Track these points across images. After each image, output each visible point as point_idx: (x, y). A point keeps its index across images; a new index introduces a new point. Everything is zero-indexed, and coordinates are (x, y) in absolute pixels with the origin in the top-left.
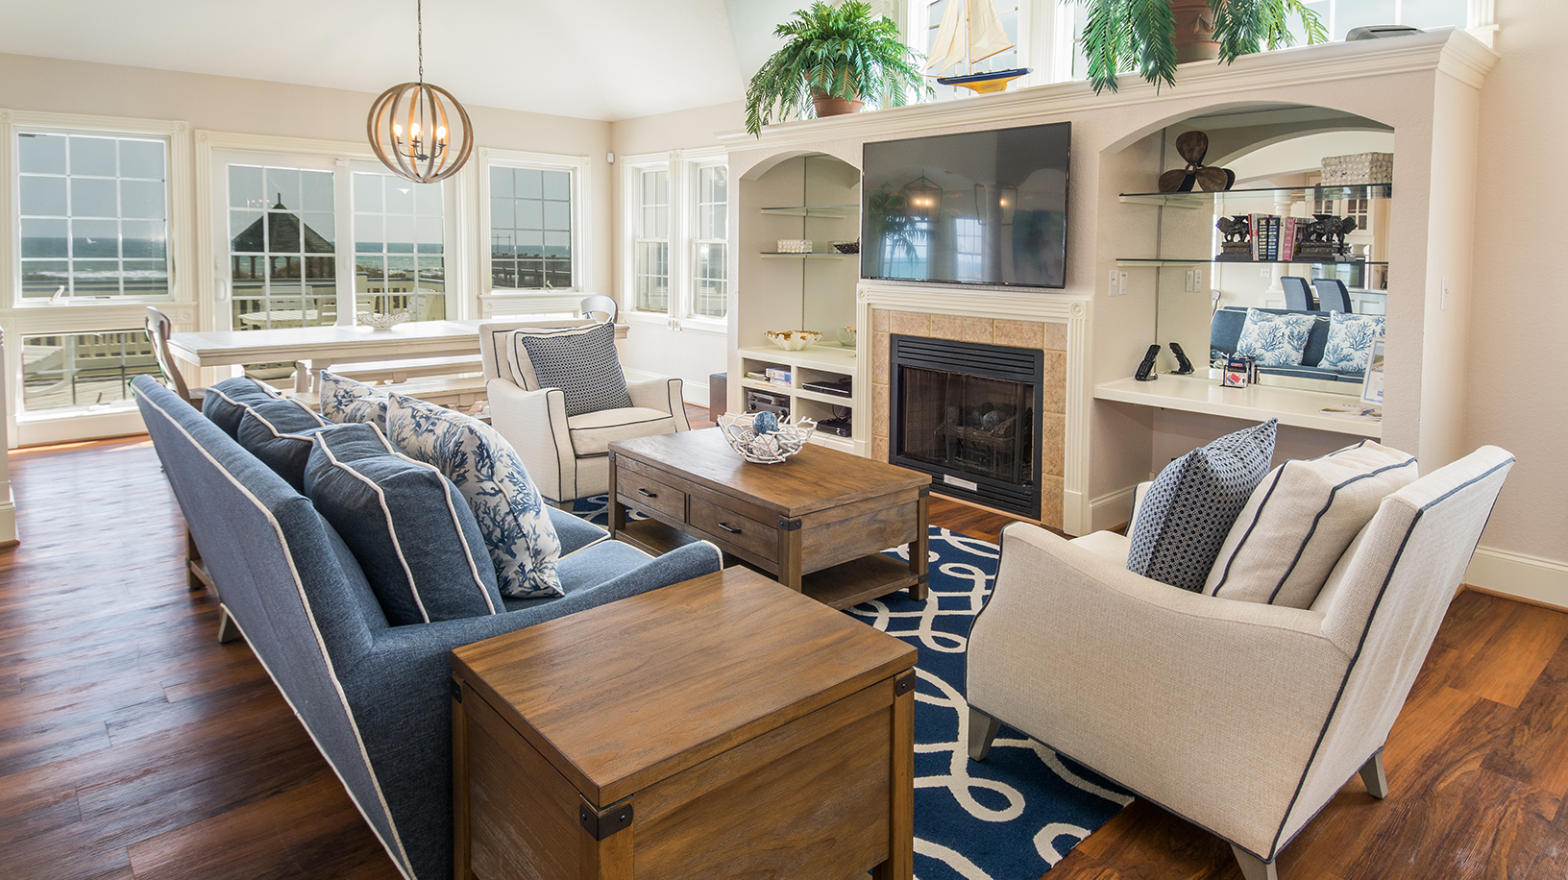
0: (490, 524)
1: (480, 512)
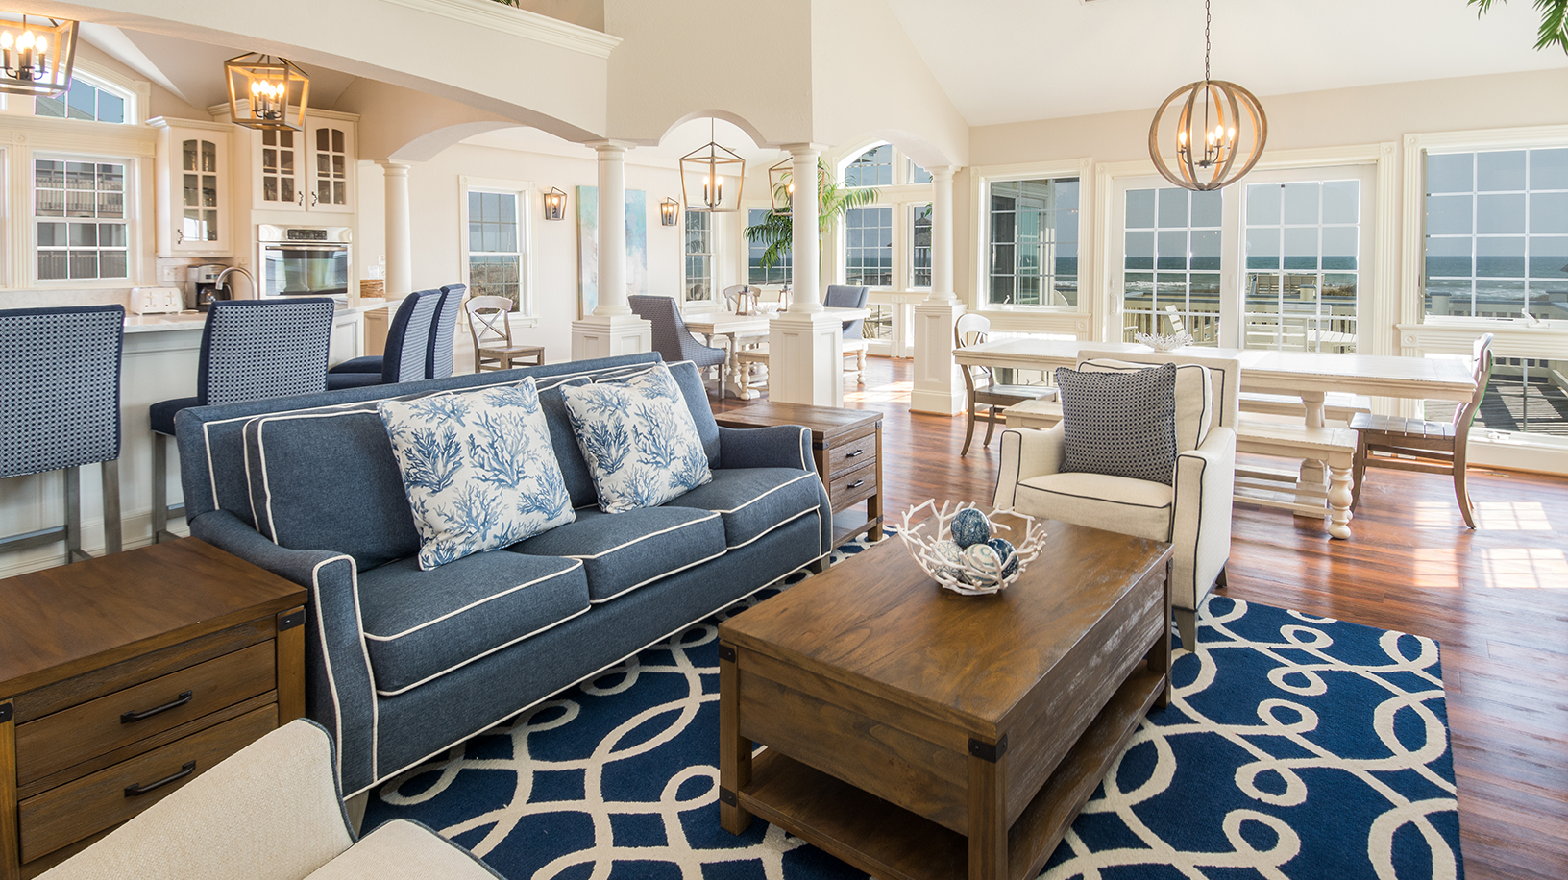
0: (479, 506)
1: (472, 495)
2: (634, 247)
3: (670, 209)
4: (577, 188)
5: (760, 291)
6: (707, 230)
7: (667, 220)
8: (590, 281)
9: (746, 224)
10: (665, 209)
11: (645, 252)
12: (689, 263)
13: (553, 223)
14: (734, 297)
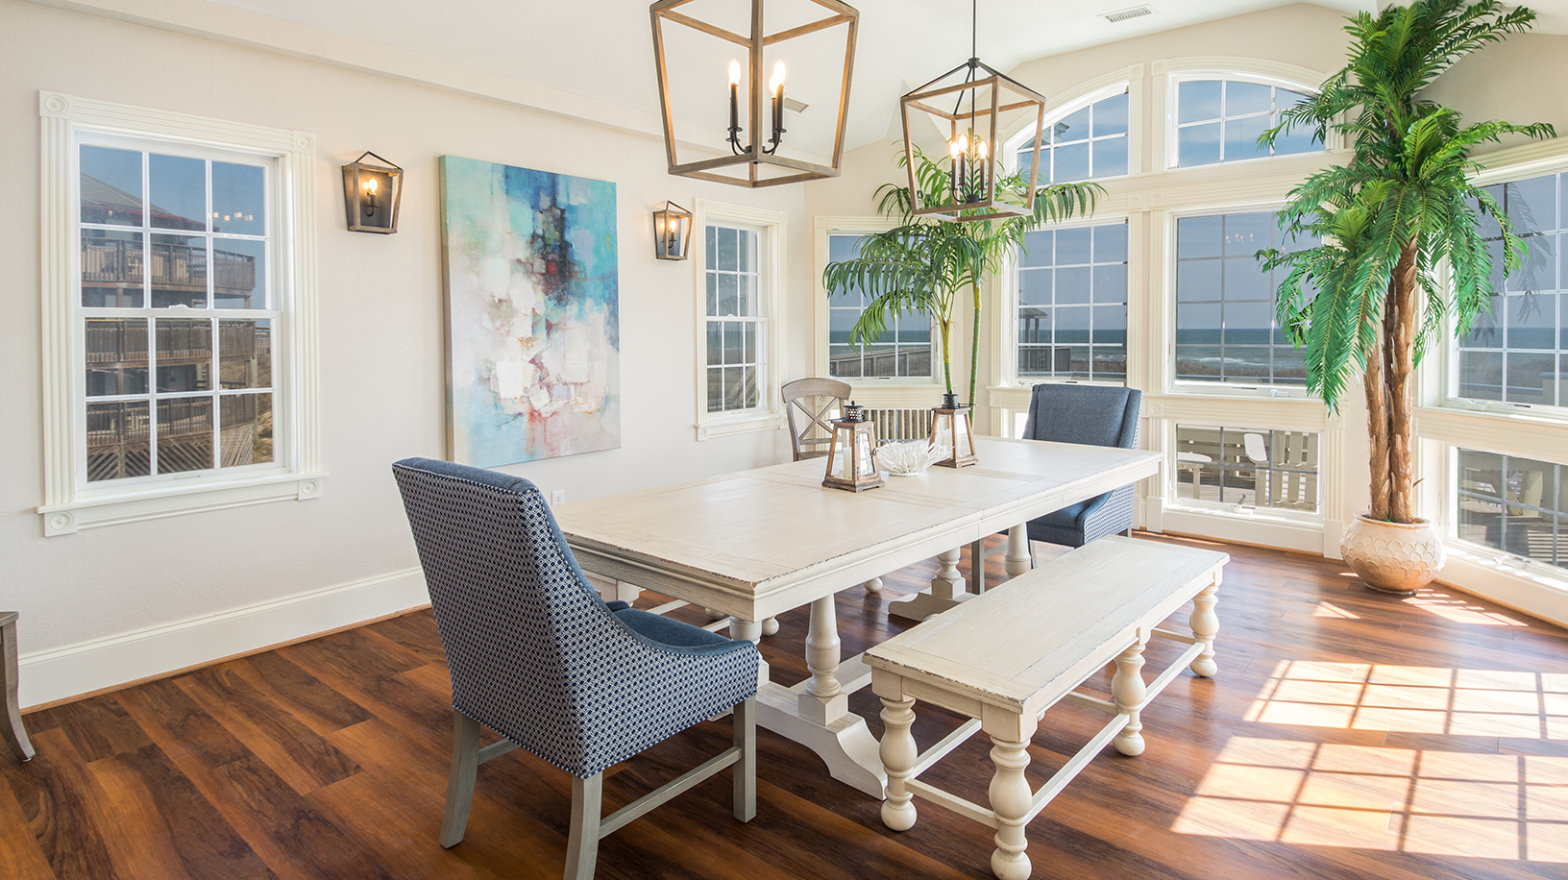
2: (589, 302)
3: (673, 225)
4: (441, 161)
5: (850, 388)
6: (750, 274)
7: (667, 248)
8: (473, 378)
9: (823, 258)
10: (661, 225)
11: (614, 314)
12: (713, 338)
13: (369, 243)
14: (801, 400)
